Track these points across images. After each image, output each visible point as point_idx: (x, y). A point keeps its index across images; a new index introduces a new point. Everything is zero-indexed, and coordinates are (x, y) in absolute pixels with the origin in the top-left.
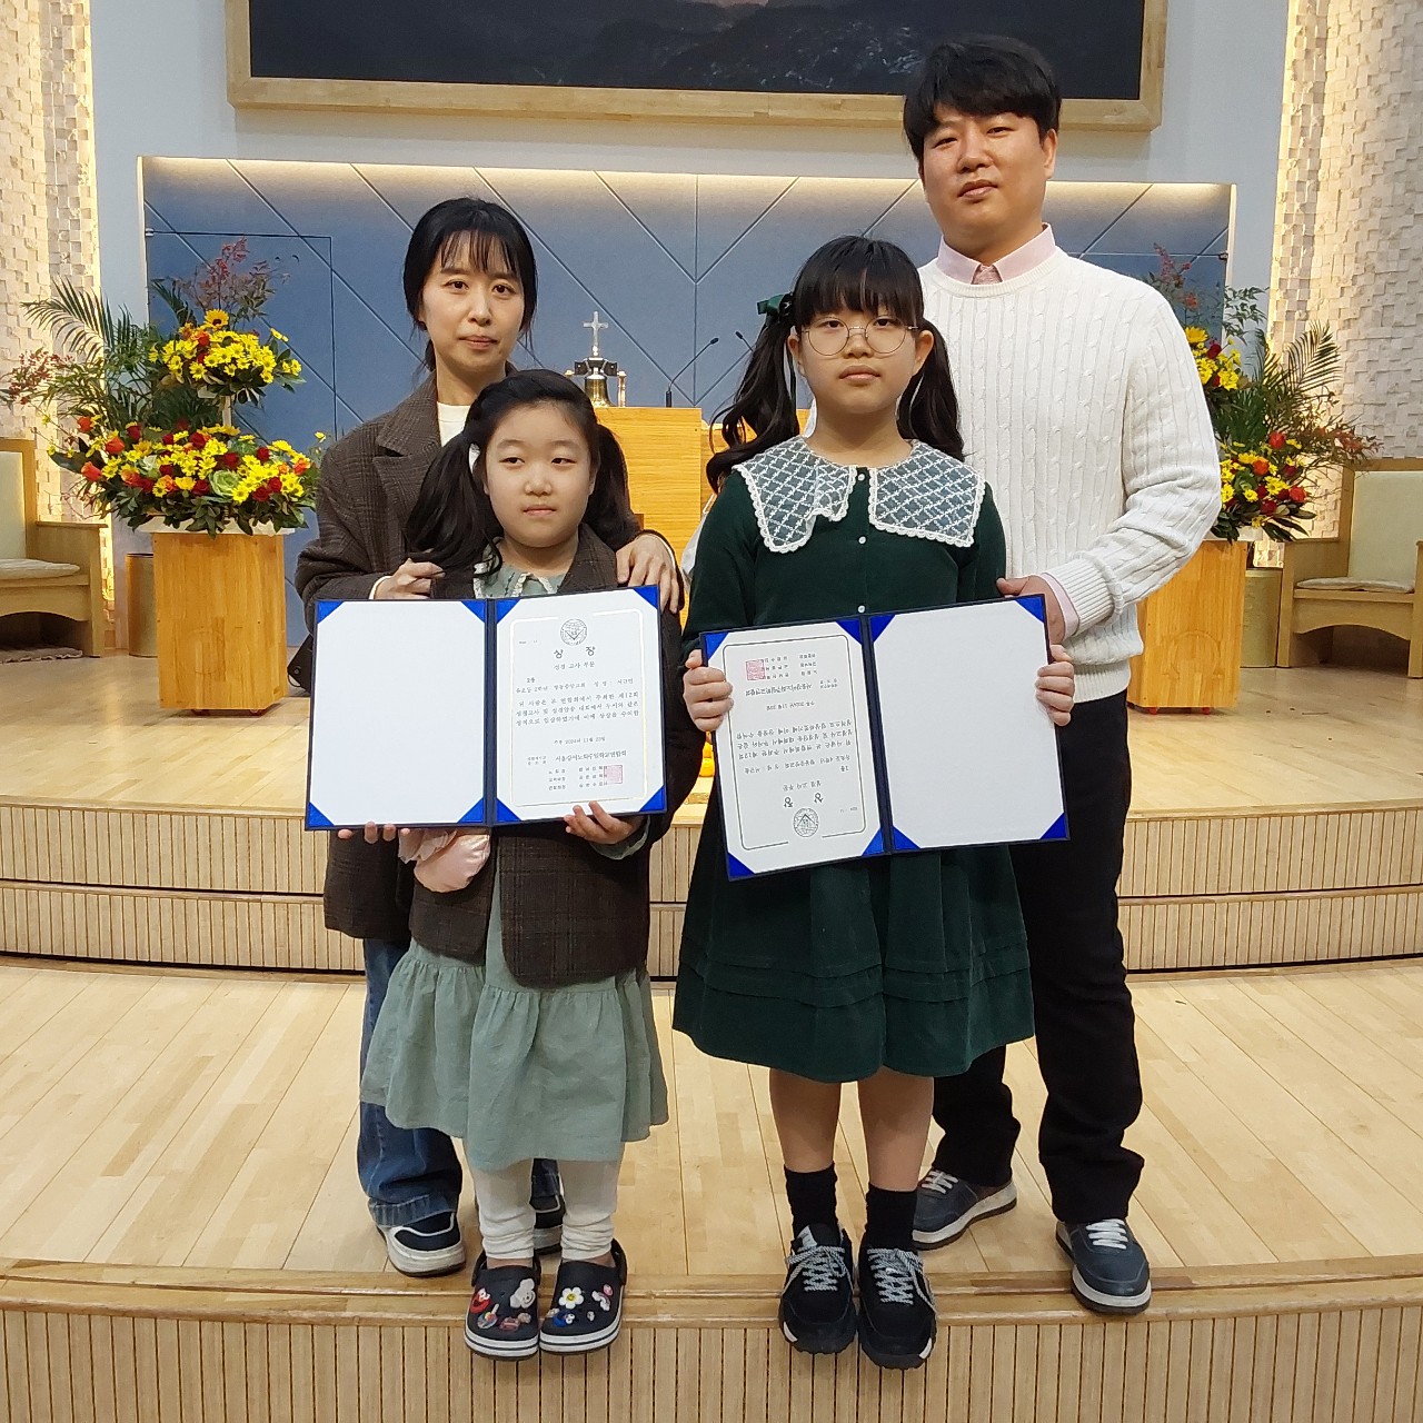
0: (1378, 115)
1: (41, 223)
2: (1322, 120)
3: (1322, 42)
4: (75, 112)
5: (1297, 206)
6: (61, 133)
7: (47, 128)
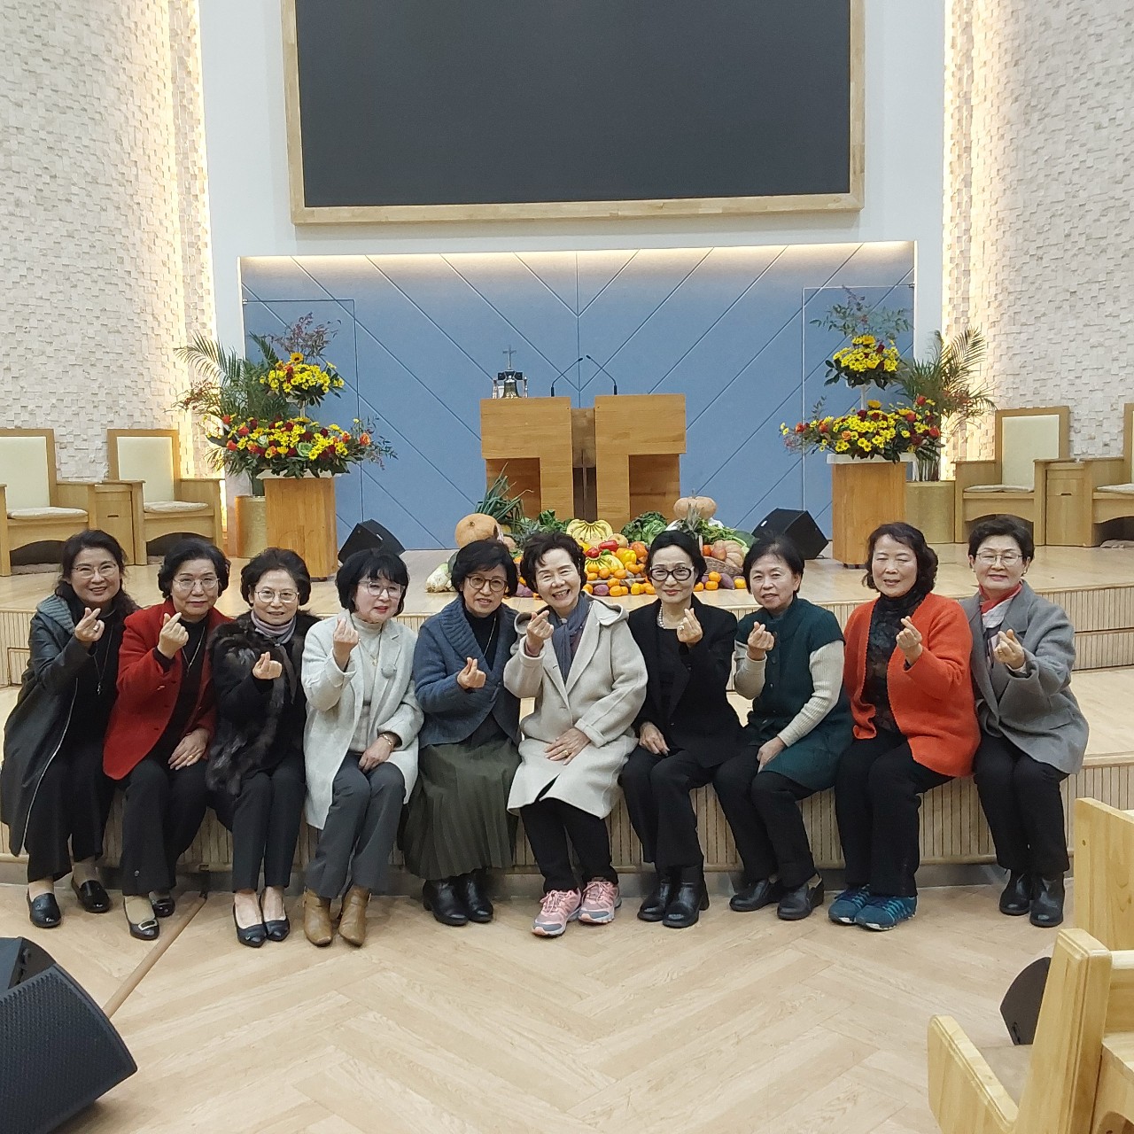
0: (1004, 194)
1: (180, 299)
2: (971, 198)
3: (968, 149)
4: (199, 232)
5: (958, 252)
6: (191, 245)
7: (183, 242)
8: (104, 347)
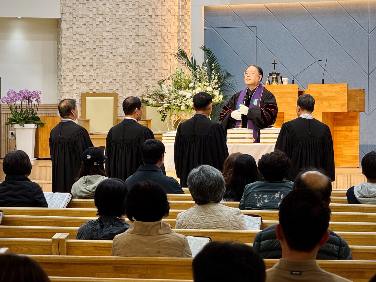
1: (176, 27)
8: (136, 53)
